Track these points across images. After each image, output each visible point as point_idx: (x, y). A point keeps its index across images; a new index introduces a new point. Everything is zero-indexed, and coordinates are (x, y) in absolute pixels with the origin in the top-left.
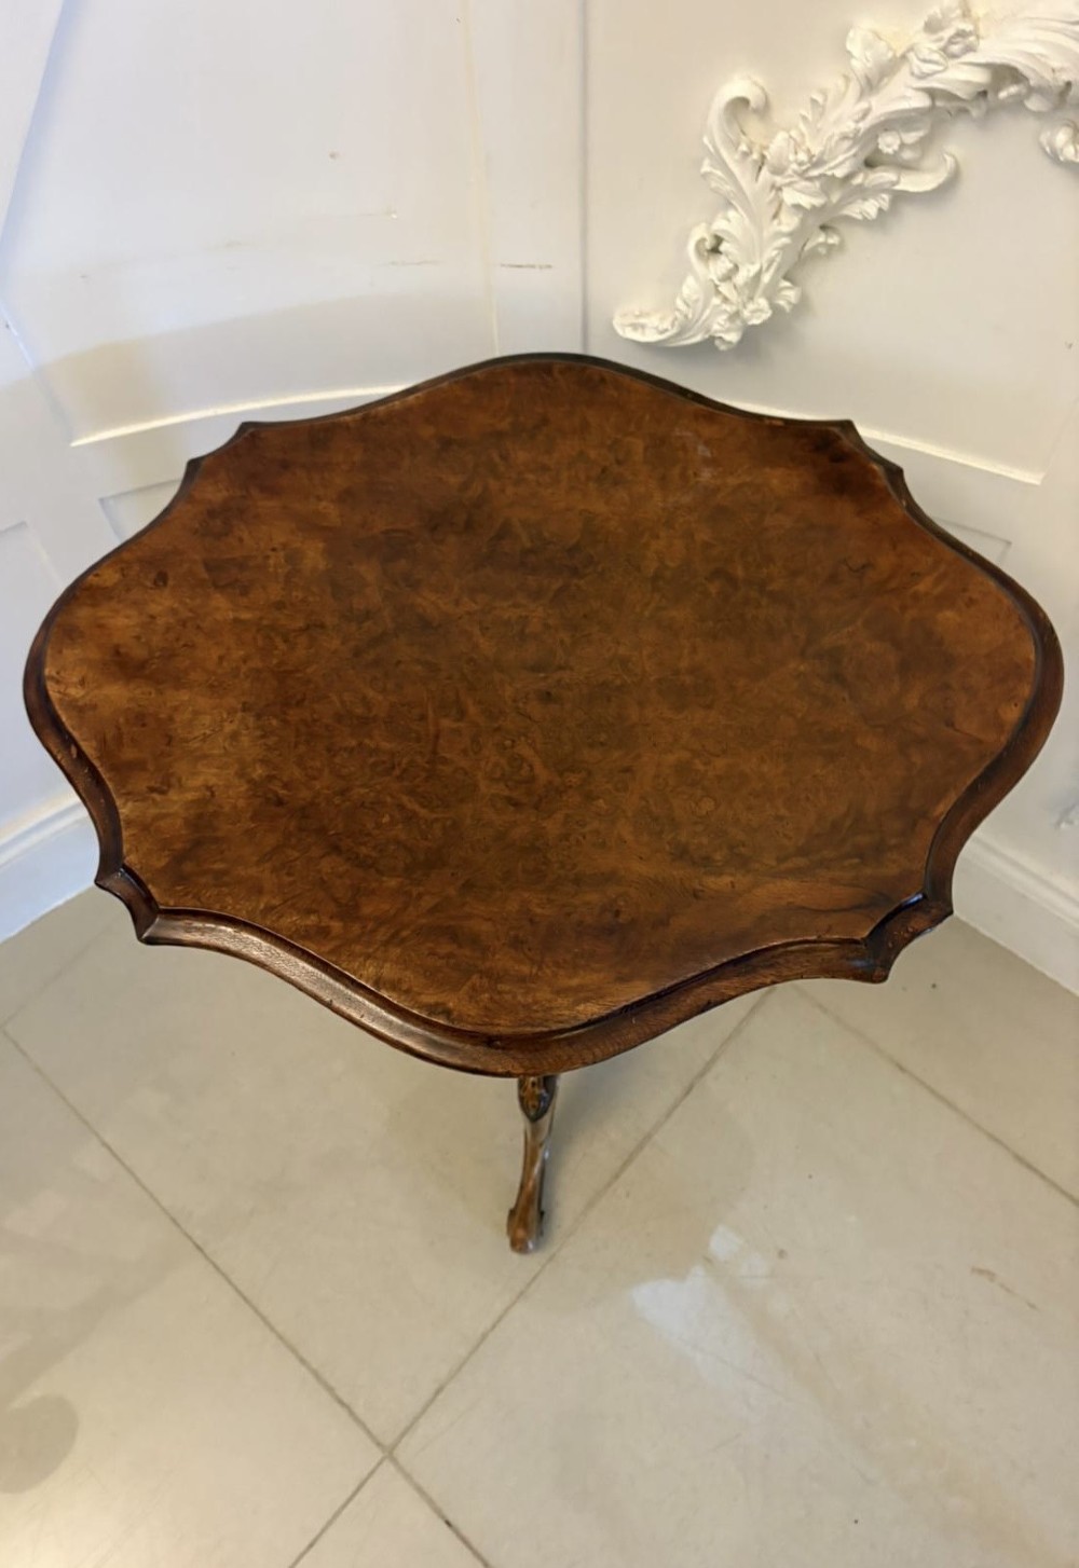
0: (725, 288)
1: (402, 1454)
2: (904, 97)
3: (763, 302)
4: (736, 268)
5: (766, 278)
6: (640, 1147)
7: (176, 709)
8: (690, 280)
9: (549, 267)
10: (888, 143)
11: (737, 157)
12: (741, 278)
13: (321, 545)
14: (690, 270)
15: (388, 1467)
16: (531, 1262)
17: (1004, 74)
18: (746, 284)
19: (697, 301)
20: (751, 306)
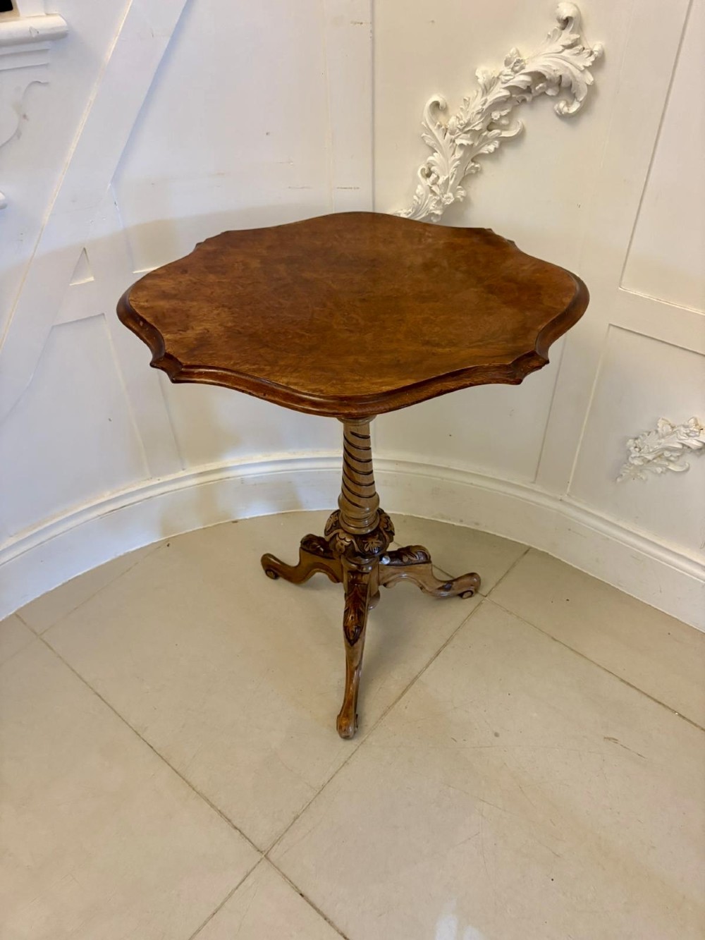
0: (434, 188)
1: (273, 856)
2: (500, 92)
3: (451, 195)
4: (438, 177)
5: (451, 182)
6: (412, 683)
7: (191, 307)
8: (419, 187)
9: (358, 188)
10: (496, 115)
11: (436, 128)
12: (440, 181)
13: (259, 261)
14: (419, 183)
15: (265, 864)
16: (351, 745)
17: (538, 77)
18: (443, 183)
19: (422, 195)
20: (445, 196)
